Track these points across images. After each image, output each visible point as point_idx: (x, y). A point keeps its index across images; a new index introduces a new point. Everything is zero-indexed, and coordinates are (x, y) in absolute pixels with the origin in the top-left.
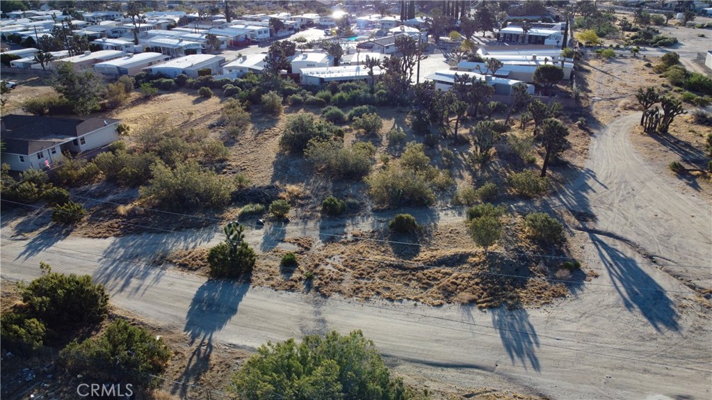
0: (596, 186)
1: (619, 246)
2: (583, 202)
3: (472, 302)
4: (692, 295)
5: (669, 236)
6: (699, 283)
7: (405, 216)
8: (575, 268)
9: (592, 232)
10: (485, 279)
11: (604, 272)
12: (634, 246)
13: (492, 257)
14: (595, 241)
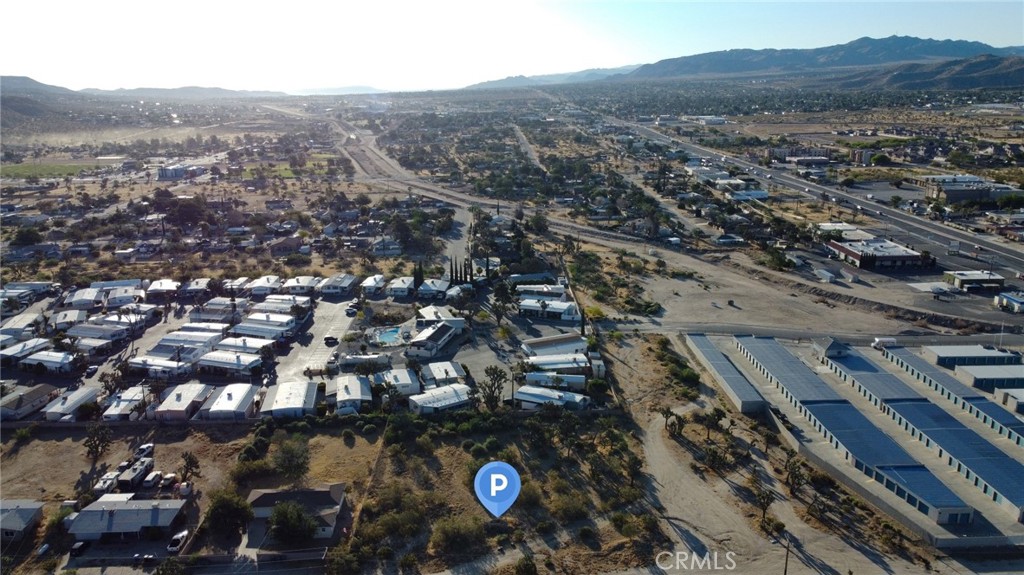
0: (659, 487)
1: (682, 524)
2: (656, 499)
3: (638, 566)
4: (714, 543)
5: (700, 515)
6: (716, 538)
7: (586, 527)
8: (668, 540)
9: (668, 518)
10: (637, 553)
11: (679, 540)
12: (687, 523)
13: (635, 542)
14: (671, 524)
